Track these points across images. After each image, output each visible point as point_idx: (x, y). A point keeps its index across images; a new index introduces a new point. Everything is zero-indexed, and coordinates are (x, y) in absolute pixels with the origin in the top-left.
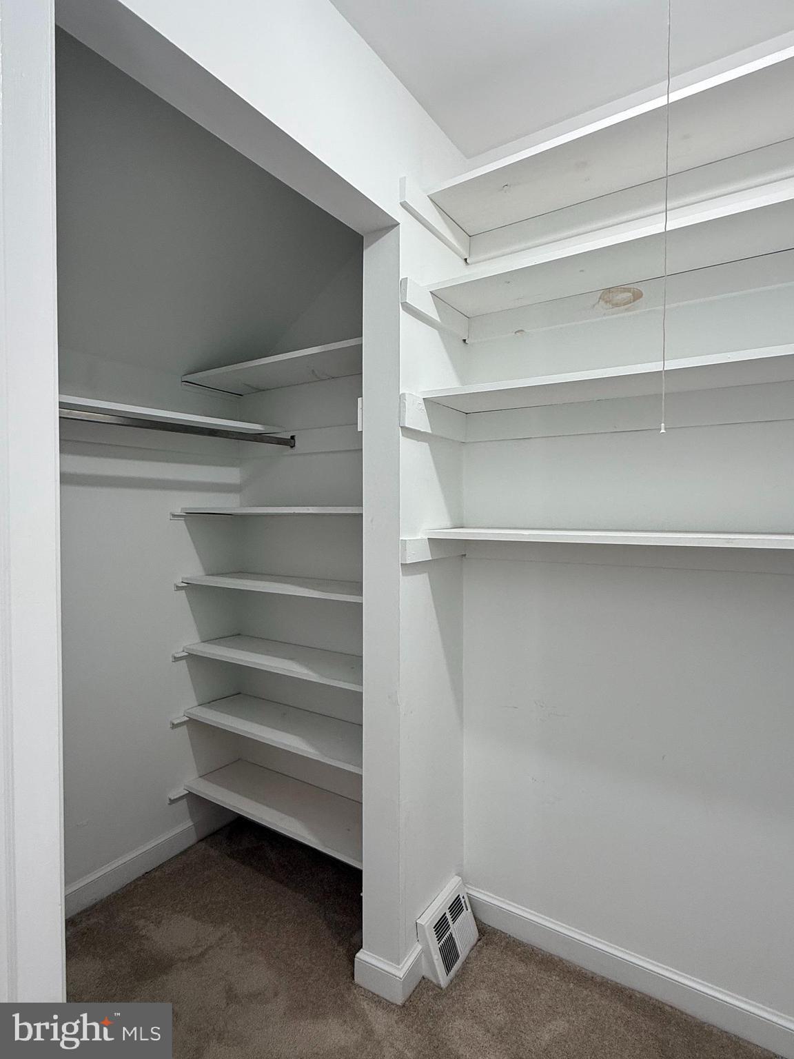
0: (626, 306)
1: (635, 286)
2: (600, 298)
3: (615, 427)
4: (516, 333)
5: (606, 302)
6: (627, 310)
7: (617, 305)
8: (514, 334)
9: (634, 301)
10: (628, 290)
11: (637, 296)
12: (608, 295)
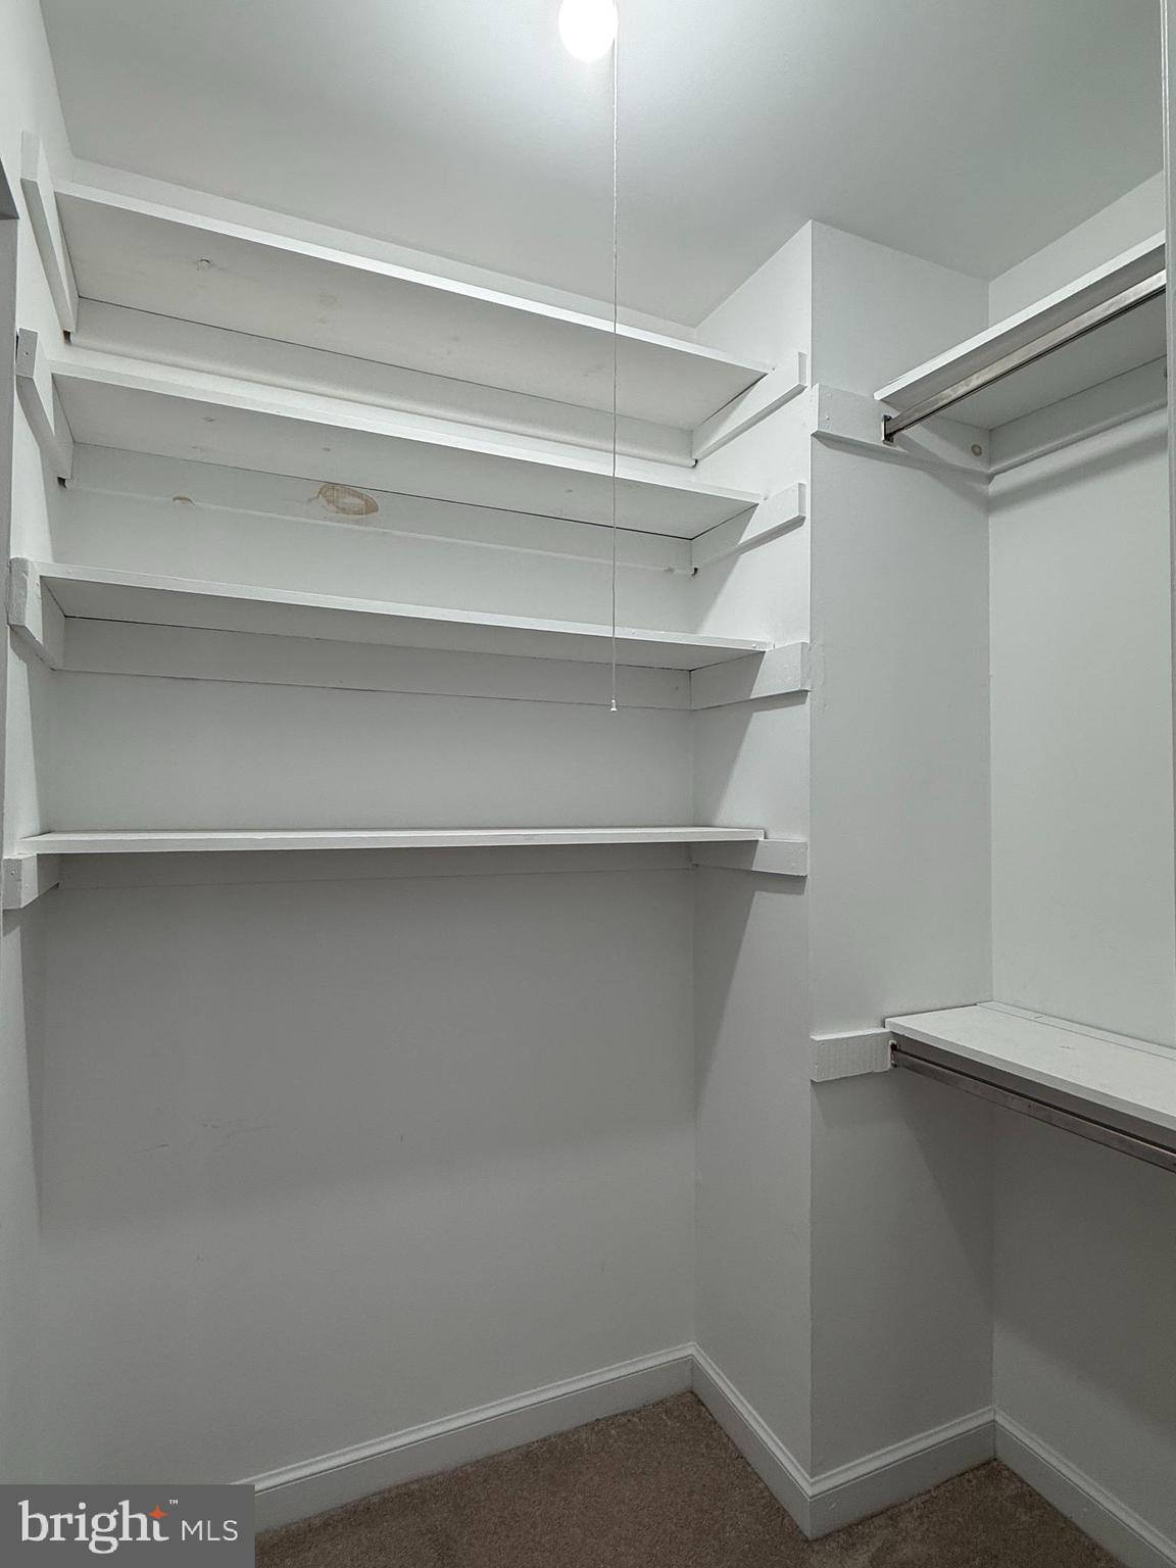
0: (358, 517)
1: (370, 494)
2: (320, 492)
3: (342, 682)
4: (175, 499)
5: (329, 502)
6: (357, 522)
7: (344, 510)
8: (171, 500)
9: (367, 513)
10: (360, 496)
11: (371, 508)
12: (331, 491)
